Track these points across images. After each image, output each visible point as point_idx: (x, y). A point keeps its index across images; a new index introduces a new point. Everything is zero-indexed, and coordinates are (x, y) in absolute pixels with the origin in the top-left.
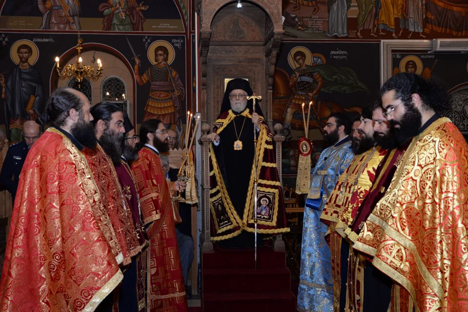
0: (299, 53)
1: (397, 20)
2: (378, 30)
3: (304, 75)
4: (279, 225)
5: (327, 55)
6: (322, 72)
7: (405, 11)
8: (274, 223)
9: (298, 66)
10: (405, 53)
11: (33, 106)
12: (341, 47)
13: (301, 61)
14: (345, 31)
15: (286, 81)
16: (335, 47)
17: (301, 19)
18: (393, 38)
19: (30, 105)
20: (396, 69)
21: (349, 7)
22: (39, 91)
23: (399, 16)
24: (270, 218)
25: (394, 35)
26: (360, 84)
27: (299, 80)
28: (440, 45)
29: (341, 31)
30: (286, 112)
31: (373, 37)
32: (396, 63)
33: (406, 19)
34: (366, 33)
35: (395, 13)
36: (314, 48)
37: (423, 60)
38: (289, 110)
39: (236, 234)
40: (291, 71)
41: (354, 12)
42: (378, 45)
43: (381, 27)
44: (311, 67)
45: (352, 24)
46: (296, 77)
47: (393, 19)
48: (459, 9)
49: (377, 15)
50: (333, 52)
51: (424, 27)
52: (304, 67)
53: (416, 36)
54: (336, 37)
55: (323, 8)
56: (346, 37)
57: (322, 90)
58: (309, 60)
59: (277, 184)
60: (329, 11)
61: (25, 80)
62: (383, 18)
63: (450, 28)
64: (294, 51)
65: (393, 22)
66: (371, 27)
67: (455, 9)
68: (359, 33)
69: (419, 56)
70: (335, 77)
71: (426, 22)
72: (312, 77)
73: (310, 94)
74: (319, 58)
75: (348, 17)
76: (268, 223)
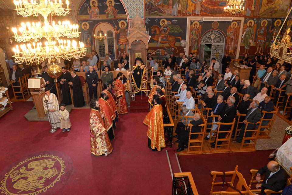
0: (163, 21)
1: (193, 10)
2: (187, 14)
3: (164, 27)
4: (148, 90)
5: (171, 22)
6: (170, 27)
7: (195, 7)
8: (147, 89)
9: (163, 25)
10: (194, 21)
11: (89, 40)
12: (176, 19)
13: (164, 23)
14: (177, 14)
15: (159, 29)
16: (174, 19)
17: (164, 10)
18: (191, 16)
19: (88, 40)
20: (192, 25)
21: (178, 6)
22: (90, 36)
24: (146, 88)
25: (191, 15)
26: (181, 30)
27: (163, 29)
28: (205, 19)
29: (176, 14)
31: (186, 16)
32: (191, 23)
33: (195, 10)
34: (183, 14)
35: (192, 8)
36: (168, 19)
37: (199, 23)
38: (160, 38)
39: (138, 92)
40: (161, 26)
41: (180, 8)
42: (187, 18)
43: (188, 13)
44: (167, 25)
45: (179, 12)
46: (162, 28)
47: (191, 10)
48: (211, 7)
49: (187, 9)
50: (173, 20)
51: (201, 13)
52: (164, 25)
53: (198, 15)
54: (174, 16)
55: (171, 7)
56: (177, 16)
57: (170, 32)
58: (166, 22)
59: (147, 81)
60: (172, 8)
61: (86, 33)
62: (189, 10)
63: (208, 13)
64: (162, 20)
65: (191, 11)
66: (185, 13)
67: (210, 7)
68: (181, 15)
69: (198, 21)
70: (174, 28)
71: (201, 11)
72: (167, 28)
73: (166, 33)
74: (169, 22)
75: (178, 9)
76: (145, 89)
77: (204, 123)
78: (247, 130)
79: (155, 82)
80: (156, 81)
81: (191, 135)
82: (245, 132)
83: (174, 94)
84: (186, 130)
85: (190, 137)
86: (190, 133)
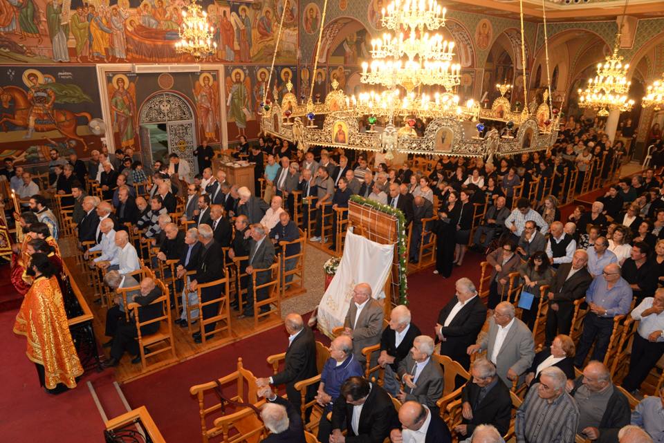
1: (106, 50)
2: (93, 56)
3: (39, 91)
5: (56, 77)
6: (53, 88)
7: (112, 43)
8: (9, 248)
9: (33, 85)
10: (115, 73)
12: (67, 69)
13: (35, 81)
14: (68, 57)
15: (25, 97)
16: (61, 69)
17: (28, 48)
18: (105, 63)
20: (110, 84)
21: (68, 39)
23: (107, 46)
25: (106, 60)
26: (85, 96)
27: (35, 95)
28: (140, 68)
29: (65, 57)
30: (29, 119)
31: (90, 62)
32: (109, 80)
33: (113, 49)
34: (84, 59)
35: (104, 45)
36: (44, 70)
37: (128, 77)
38: (31, 118)
40: (27, 89)
41: (72, 43)
42: (95, 68)
43: (95, 55)
44: (44, 85)
45: (72, 52)
46: (32, 93)
47: (103, 49)
48: (149, 42)
49: (91, 46)
50: (60, 74)
51: (127, 55)
52: (38, 85)
53: (121, 61)
54: (61, 62)
55: (47, 40)
56: (69, 62)
57: (56, 101)
58: (42, 79)
60: (52, 42)
62: (96, 48)
63: (145, 56)
64: (27, 73)
65: (104, 51)
66: (87, 54)
67: (147, 42)
68: (79, 59)
69: (125, 74)
70: (64, 92)
71: (127, 50)
72: (46, 92)
73: (47, 105)
74: (49, 78)
75: (69, 46)
77: (164, 294)
78: (257, 285)
79: (25, 224)
80: (27, 223)
81: (141, 327)
82: (255, 291)
83: (88, 246)
84: (128, 321)
85: (139, 333)
86: (139, 325)
